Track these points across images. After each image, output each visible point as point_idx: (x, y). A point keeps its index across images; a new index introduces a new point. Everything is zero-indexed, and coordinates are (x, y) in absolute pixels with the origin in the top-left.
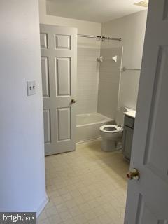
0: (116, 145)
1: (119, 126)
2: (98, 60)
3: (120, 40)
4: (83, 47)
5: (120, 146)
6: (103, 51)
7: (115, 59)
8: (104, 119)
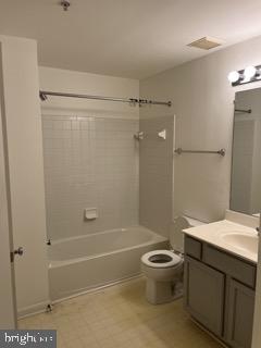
0: (173, 288)
1: (177, 253)
2: (137, 138)
3: (169, 104)
4: (112, 117)
5: (181, 291)
6: (142, 123)
7: (163, 134)
8: (150, 239)
